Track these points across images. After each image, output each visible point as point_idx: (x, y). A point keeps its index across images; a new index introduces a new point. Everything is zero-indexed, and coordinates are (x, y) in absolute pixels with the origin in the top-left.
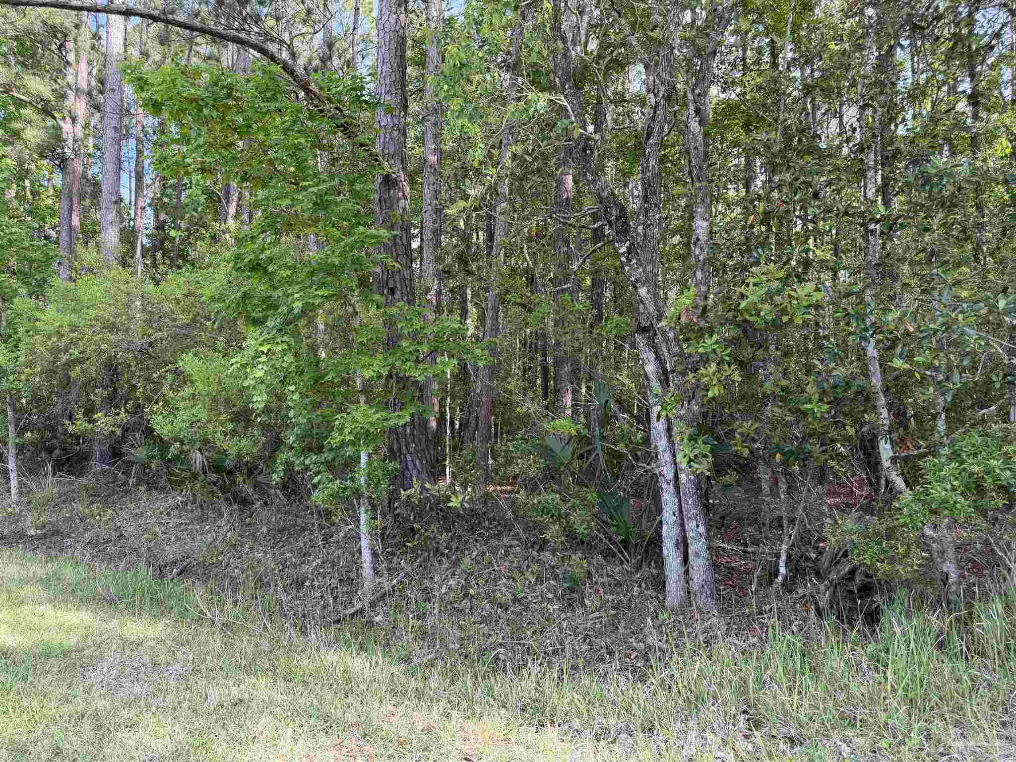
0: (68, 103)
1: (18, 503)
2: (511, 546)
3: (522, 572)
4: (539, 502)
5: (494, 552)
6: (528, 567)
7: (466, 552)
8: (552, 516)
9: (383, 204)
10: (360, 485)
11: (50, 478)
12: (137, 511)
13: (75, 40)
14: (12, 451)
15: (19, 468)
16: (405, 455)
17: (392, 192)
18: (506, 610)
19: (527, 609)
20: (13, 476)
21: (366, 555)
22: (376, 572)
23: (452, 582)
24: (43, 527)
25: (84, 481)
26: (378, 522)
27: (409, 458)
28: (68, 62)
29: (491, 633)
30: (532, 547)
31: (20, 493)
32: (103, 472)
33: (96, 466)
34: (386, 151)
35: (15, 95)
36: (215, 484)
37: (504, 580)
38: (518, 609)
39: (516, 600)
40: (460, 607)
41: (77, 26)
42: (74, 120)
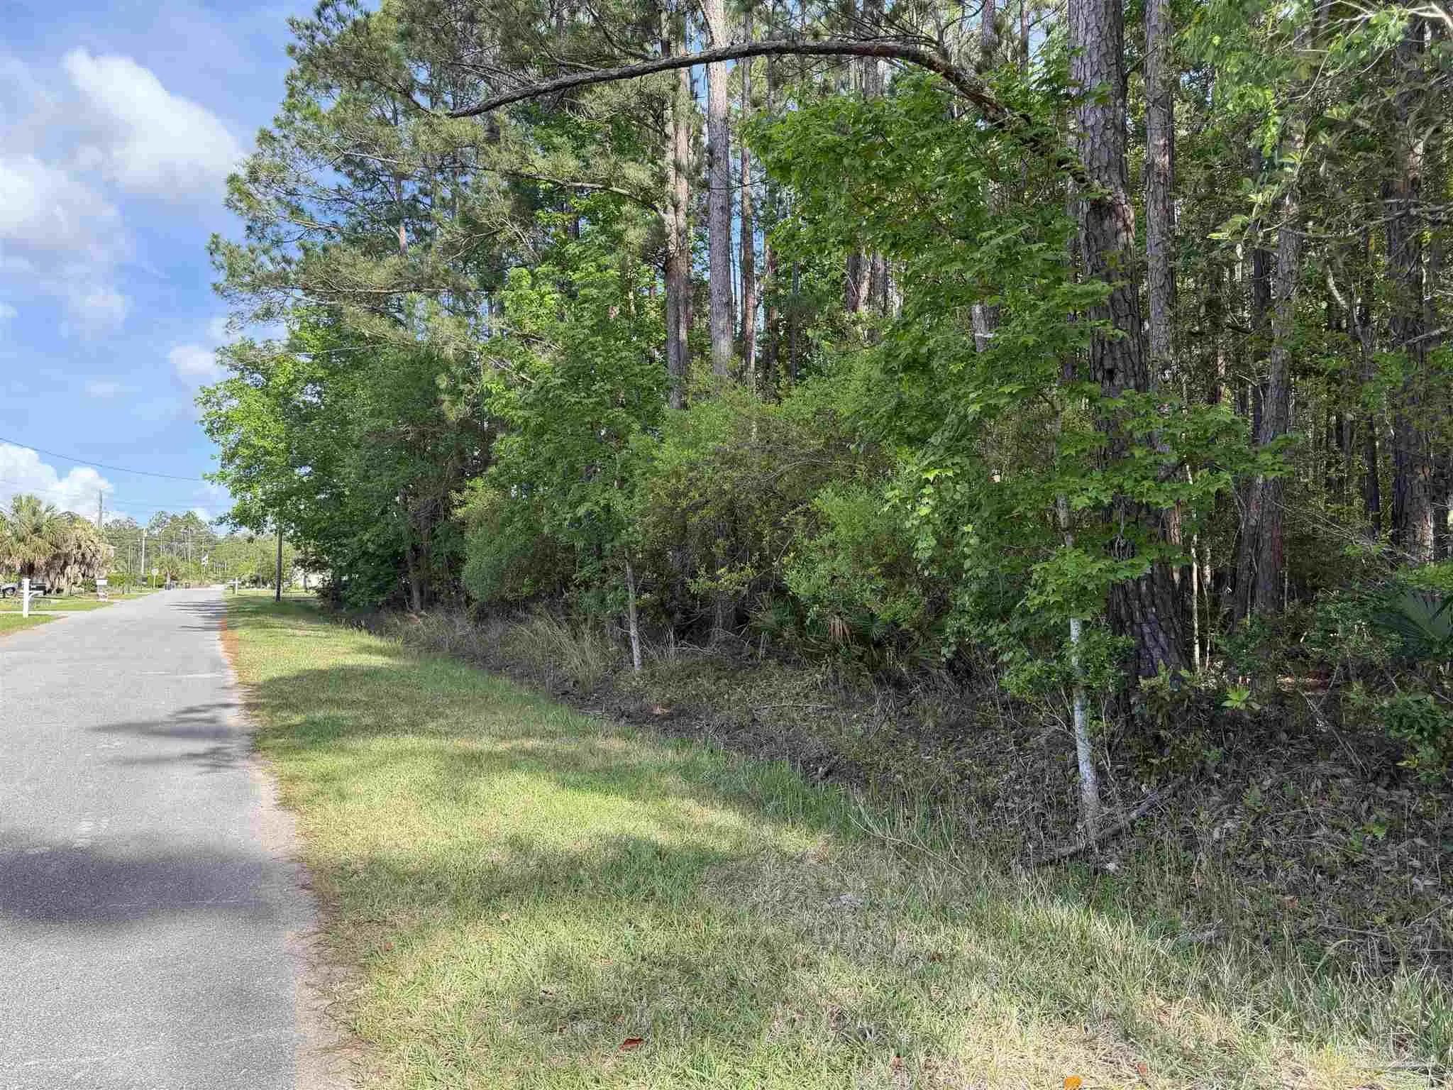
0: (669, 188)
1: (642, 676)
2: (1335, 777)
3: (1358, 819)
4: (1392, 707)
5: (1303, 783)
6: (1369, 811)
7: (1252, 780)
8: (1421, 731)
9: (1093, 243)
10: (1073, 668)
11: (673, 649)
12: (771, 691)
13: (673, 106)
14: (633, 616)
15: (641, 634)
16: (1140, 625)
17: (1106, 222)
18: (1332, 877)
19: (1372, 880)
20: (635, 644)
21: (1086, 770)
22: (1103, 798)
23: (1229, 824)
24: (669, 706)
25: (707, 651)
26: (1103, 724)
27: (1147, 630)
28: (666, 136)
29: (1307, 910)
30: (1374, 780)
31: (643, 664)
32: (727, 642)
33: (718, 633)
34: (1096, 164)
35: (615, 189)
36: (861, 659)
37: (1324, 830)
38: (1354, 879)
39: (1350, 864)
40: (1248, 865)
41: (675, 88)
42: (676, 207)
